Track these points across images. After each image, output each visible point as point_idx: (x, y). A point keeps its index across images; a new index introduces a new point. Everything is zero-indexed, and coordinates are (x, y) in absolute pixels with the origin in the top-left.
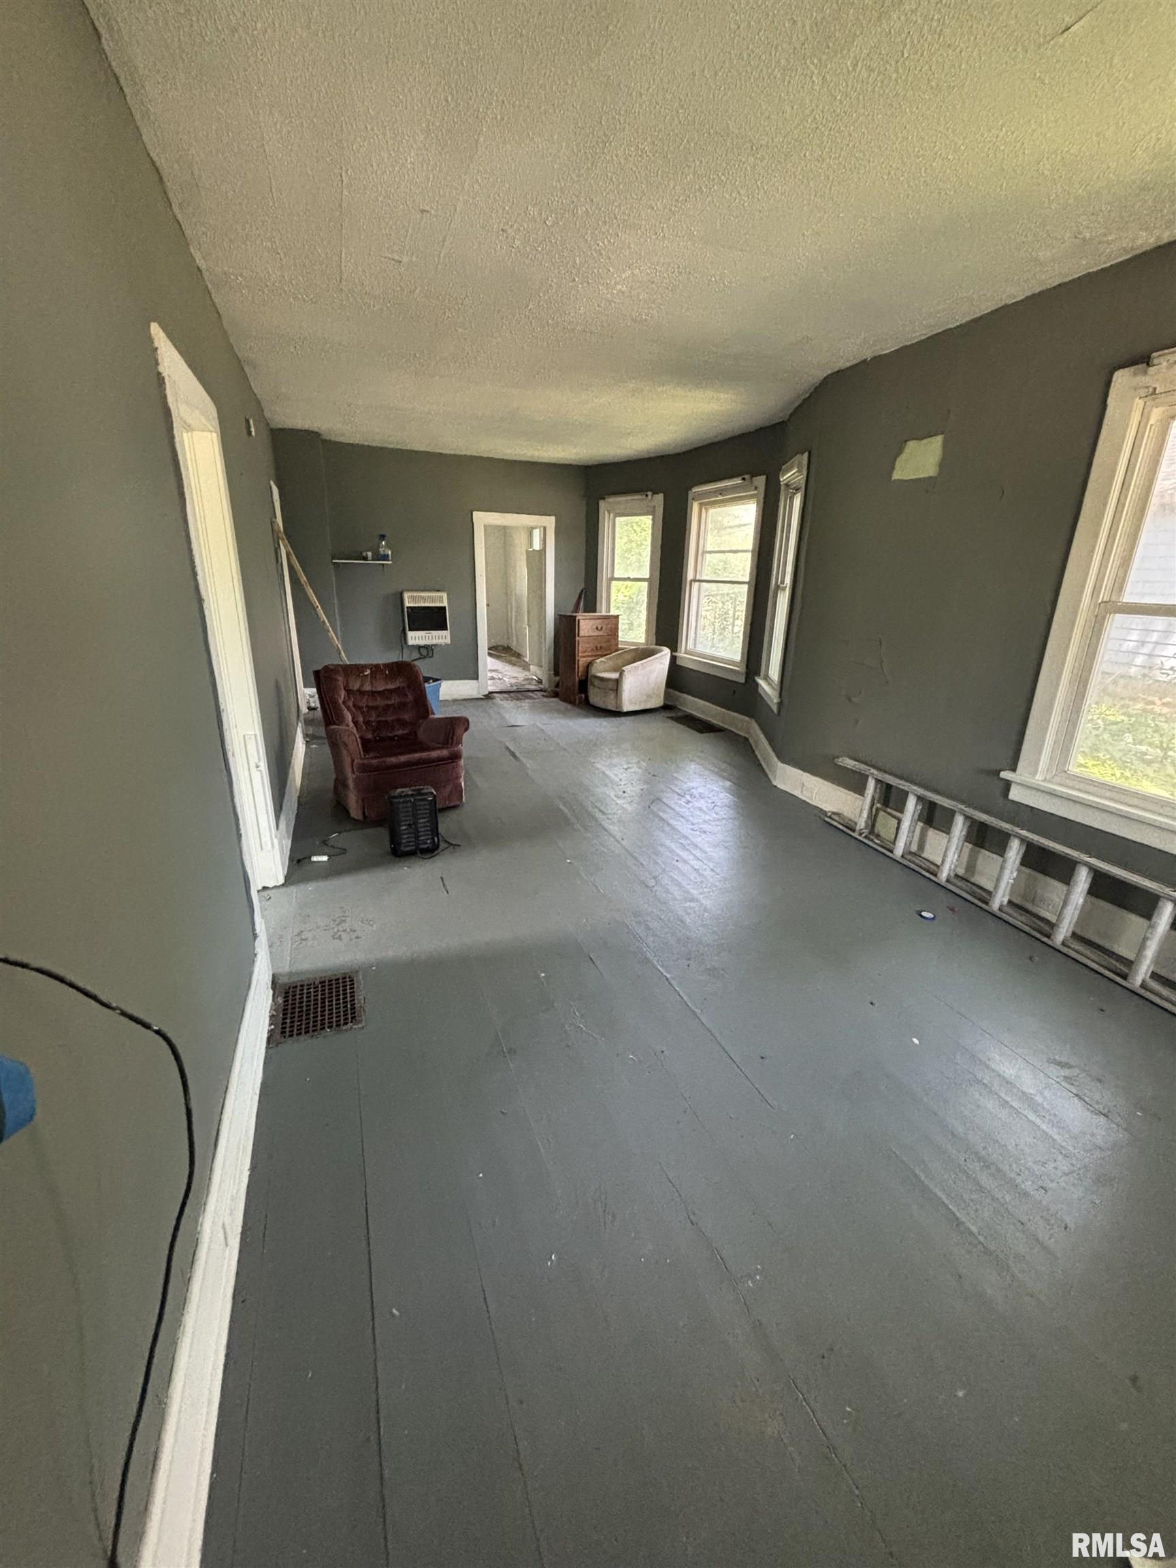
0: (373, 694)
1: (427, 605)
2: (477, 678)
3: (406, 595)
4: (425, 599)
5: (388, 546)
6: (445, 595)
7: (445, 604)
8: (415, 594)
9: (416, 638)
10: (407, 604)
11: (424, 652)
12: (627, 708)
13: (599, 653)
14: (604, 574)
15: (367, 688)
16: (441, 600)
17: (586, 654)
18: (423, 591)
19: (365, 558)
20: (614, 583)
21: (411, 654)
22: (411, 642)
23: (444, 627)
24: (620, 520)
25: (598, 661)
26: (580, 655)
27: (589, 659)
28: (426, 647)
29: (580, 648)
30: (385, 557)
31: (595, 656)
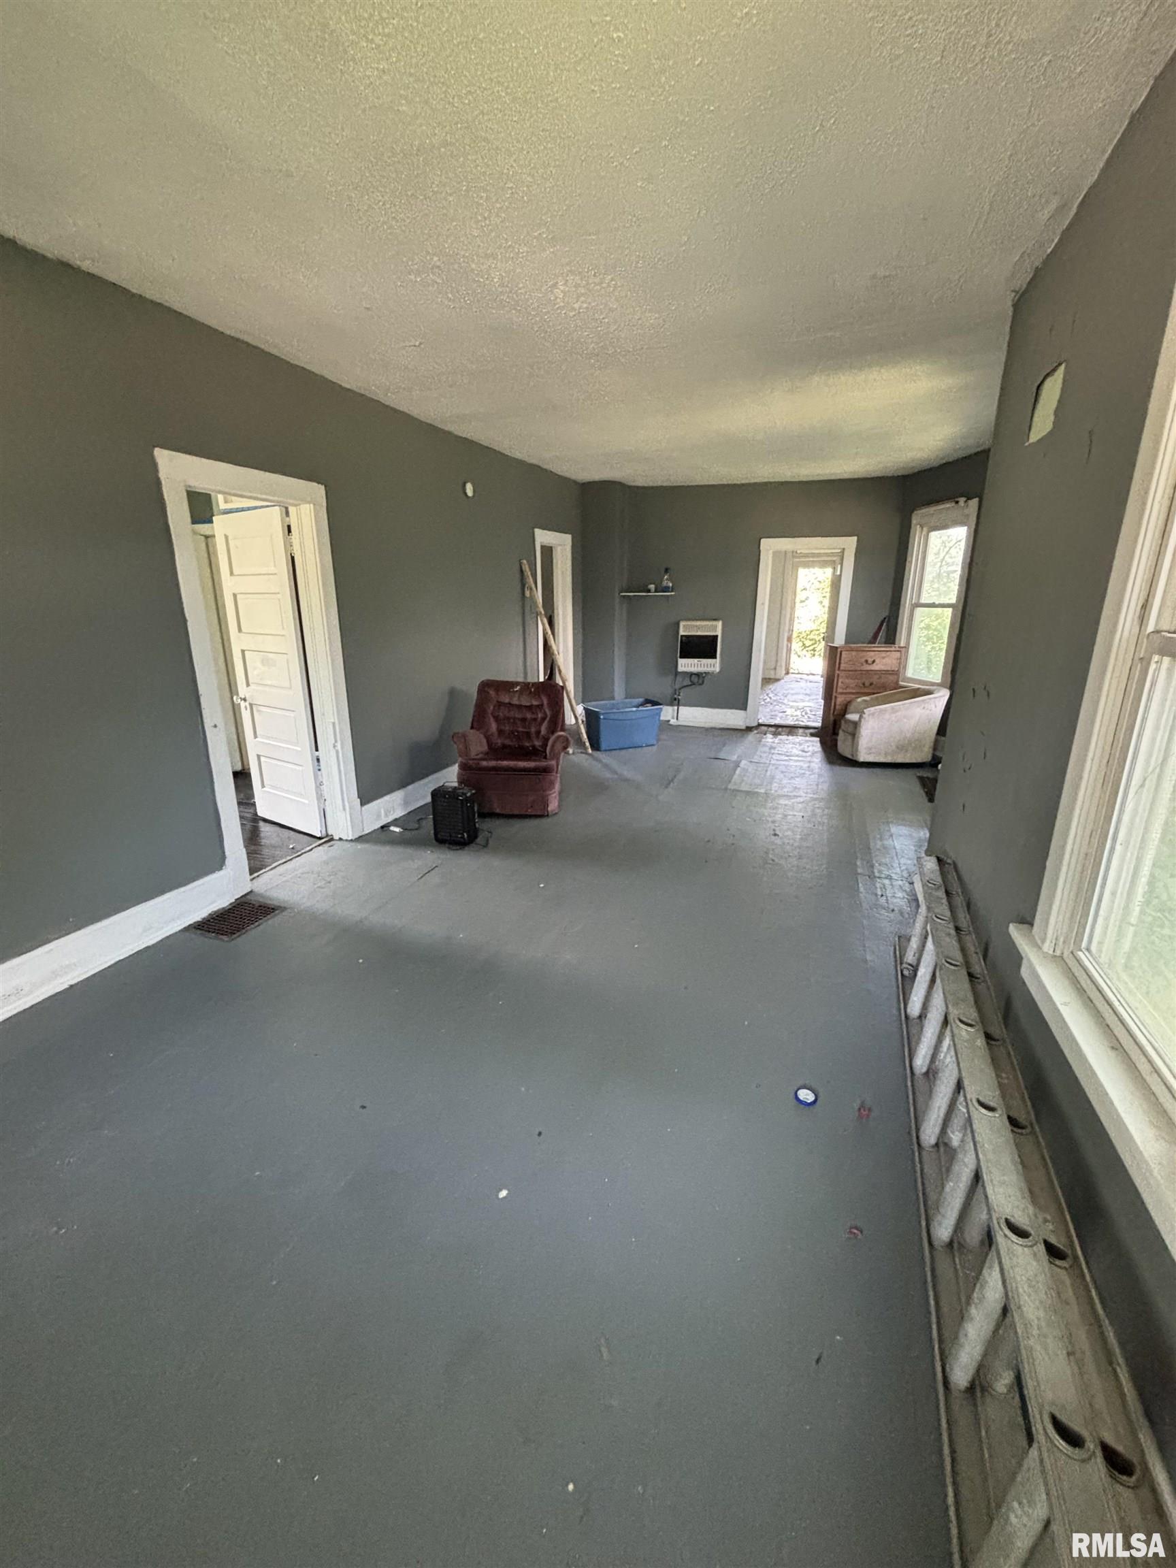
0: (520, 707)
1: (699, 633)
2: (745, 709)
3: (682, 624)
4: (698, 628)
5: (669, 579)
6: (720, 624)
7: (719, 633)
8: (689, 623)
9: (687, 665)
10: (682, 632)
11: (695, 679)
12: (863, 757)
13: (866, 690)
14: (908, 598)
15: (515, 701)
16: (716, 629)
17: (848, 691)
18: (697, 620)
19: (649, 591)
20: (919, 611)
21: (683, 681)
22: (680, 669)
23: (714, 656)
24: (934, 536)
25: (859, 700)
26: (840, 690)
27: (849, 698)
28: (698, 675)
29: (840, 684)
30: (666, 589)
31: (858, 693)
